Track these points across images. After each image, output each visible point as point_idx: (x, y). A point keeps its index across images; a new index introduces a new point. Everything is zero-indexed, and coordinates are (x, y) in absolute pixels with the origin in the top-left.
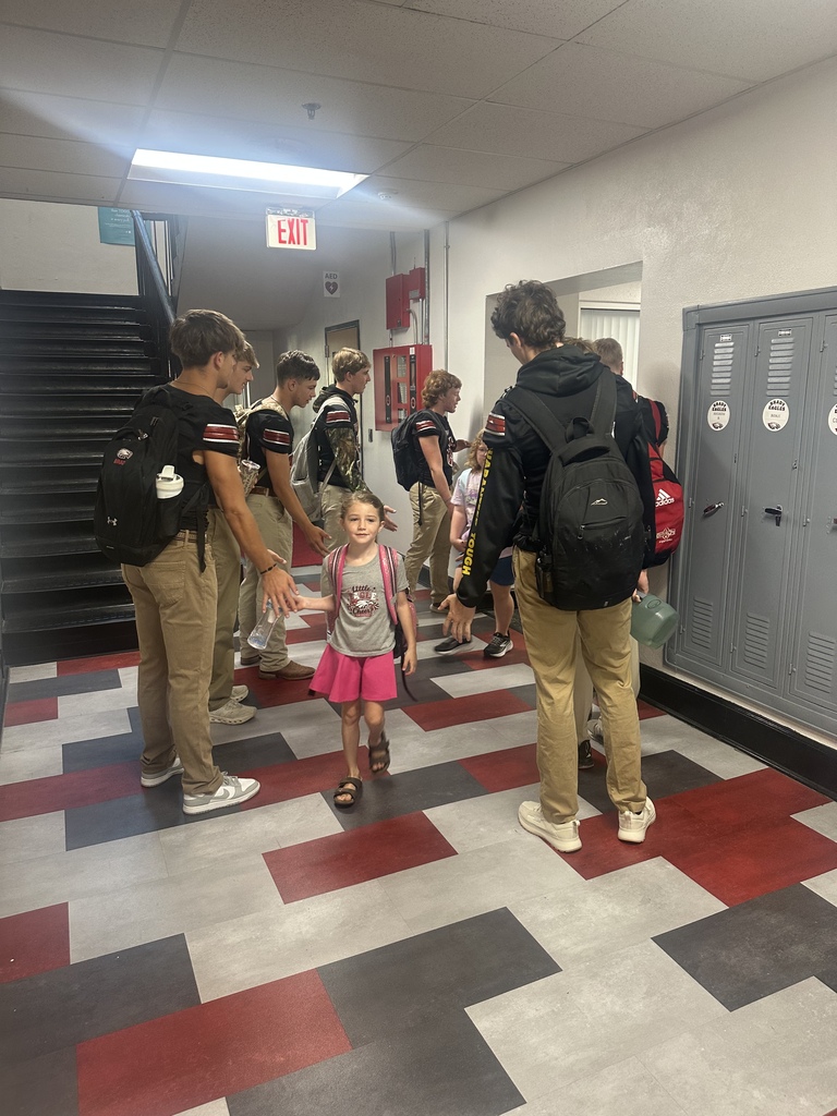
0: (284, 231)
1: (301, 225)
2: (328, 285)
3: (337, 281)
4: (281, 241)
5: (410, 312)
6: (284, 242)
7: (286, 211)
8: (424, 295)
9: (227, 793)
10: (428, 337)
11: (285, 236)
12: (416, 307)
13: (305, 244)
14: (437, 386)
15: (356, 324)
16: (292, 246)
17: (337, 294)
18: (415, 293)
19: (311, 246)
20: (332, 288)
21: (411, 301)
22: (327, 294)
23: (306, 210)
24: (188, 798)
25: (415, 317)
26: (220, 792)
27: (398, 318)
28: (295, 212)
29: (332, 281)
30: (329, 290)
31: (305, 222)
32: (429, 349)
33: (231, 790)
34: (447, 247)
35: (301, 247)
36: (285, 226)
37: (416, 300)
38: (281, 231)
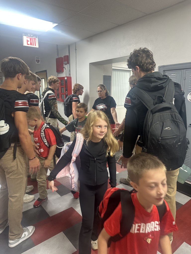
0: (29, 41)
2: (37, 60)
3: (39, 59)
4: (28, 44)
5: (64, 67)
7: (29, 35)
8: (68, 63)
9: (25, 235)
10: (70, 74)
12: (66, 66)
13: (35, 45)
14: (76, 89)
15: (46, 71)
16: (31, 46)
17: (39, 63)
18: (66, 62)
19: (37, 46)
20: (38, 61)
21: (64, 65)
22: (36, 63)
23: (35, 35)
24: (11, 242)
25: (65, 69)
26: (23, 235)
27: (60, 69)
28: (32, 36)
29: (38, 59)
30: (37, 62)
31: (35, 39)
32: (70, 78)
34: (76, 50)
36: (29, 39)
37: (66, 64)
38: (28, 41)
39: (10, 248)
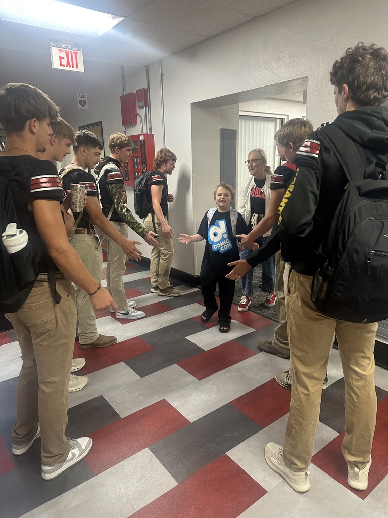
0: (63, 58)
1: (74, 55)
2: (80, 101)
3: (86, 99)
4: (61, 65)
5: (138, 114)
6: (64, 66)
7: (63, 45)
8: (147, 104)
9: (74, 455)
10: (150, 129)
11: (64, 62)
12: (141, 112)
13: (77, 68)
14: (161, 158)
15: (100, 124)
16: (68, 69)
17: (86, 107)
18: (142, 103)
19: (81, 69)
20: (83, 103)
21: (138, 109)
22: (80, 107)
23: (75, 45)
24: (45, 468)
25: (141, 117)
26: (70, 456)
27: (129, 119)
28: (70, 46)
29: (82, 99)
30: (81, 104)
31: (76, 53)
32: (152, 136)
33: (76, 451)
34: (162, 75)
35: (75, 69)
36: (63, 55)
37: (141, 107)
38: (61, 58)
39: (45, 480)
